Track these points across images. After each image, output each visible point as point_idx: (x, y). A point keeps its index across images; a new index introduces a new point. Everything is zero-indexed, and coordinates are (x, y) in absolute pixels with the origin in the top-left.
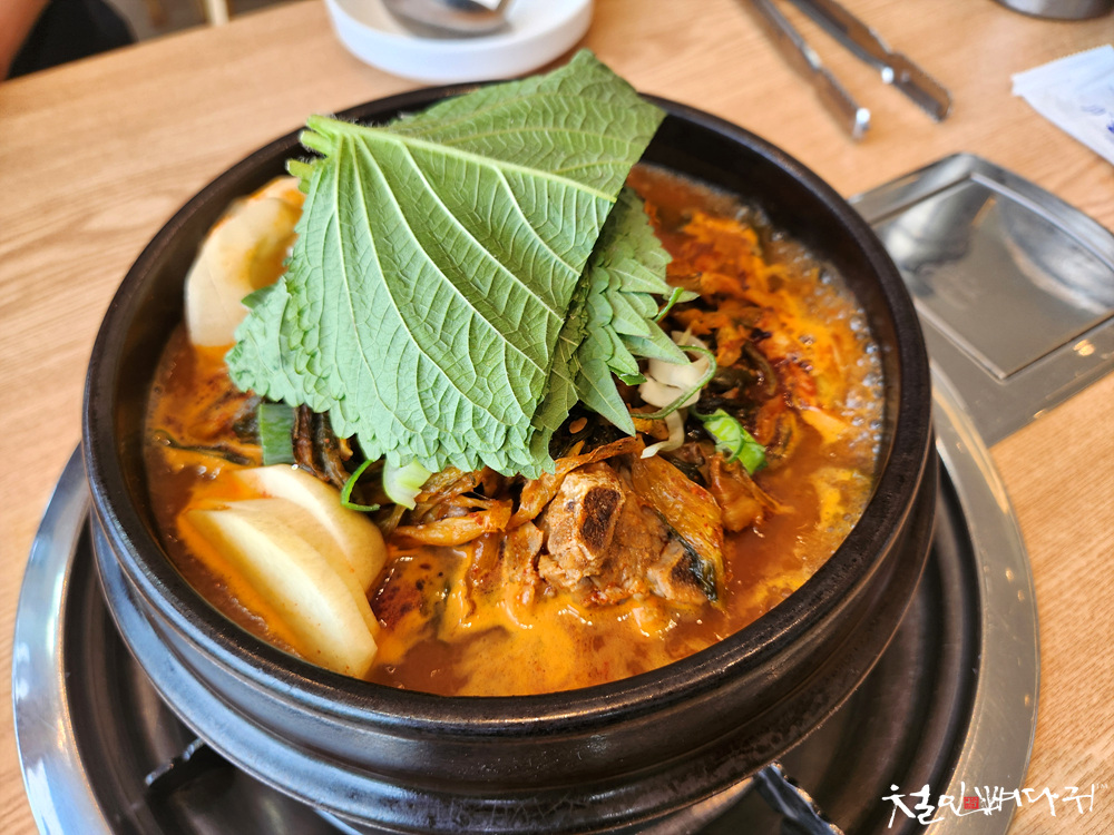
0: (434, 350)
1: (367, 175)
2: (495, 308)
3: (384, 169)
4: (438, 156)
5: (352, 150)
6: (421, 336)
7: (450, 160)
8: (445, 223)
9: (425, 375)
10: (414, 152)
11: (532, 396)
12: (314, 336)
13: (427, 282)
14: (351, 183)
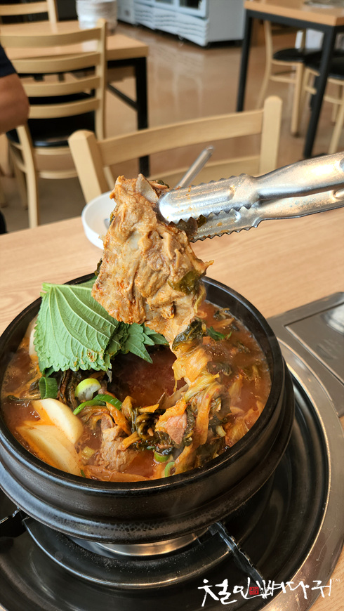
0: (76, 336)
1: (58, 295)
2: (94, 324)
3: (63, 293)
4: (79, 289)
5: (54, 290)
6: (72, 333)
7: (82, 290)
8: (81, 305)
9: (73, 343)
10: (72, 289)
11: (105, 344)
12: (42, 342)
13: (74, 319)
14: (54, 298)
